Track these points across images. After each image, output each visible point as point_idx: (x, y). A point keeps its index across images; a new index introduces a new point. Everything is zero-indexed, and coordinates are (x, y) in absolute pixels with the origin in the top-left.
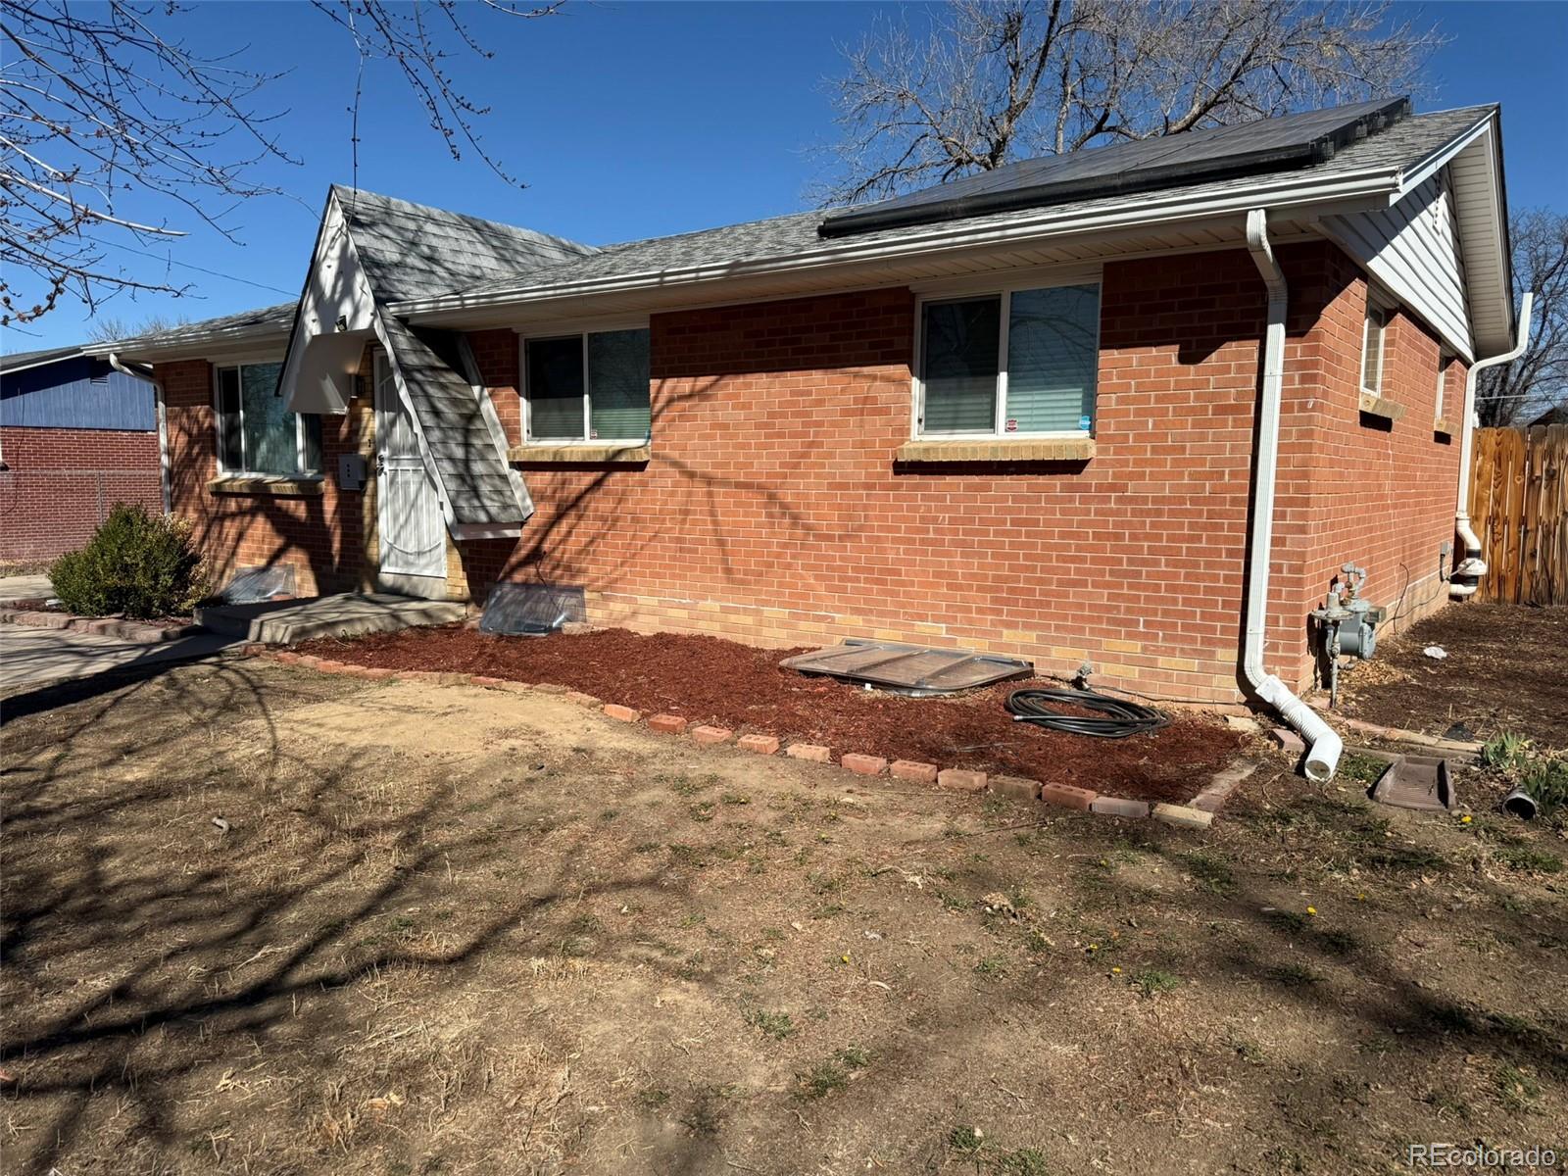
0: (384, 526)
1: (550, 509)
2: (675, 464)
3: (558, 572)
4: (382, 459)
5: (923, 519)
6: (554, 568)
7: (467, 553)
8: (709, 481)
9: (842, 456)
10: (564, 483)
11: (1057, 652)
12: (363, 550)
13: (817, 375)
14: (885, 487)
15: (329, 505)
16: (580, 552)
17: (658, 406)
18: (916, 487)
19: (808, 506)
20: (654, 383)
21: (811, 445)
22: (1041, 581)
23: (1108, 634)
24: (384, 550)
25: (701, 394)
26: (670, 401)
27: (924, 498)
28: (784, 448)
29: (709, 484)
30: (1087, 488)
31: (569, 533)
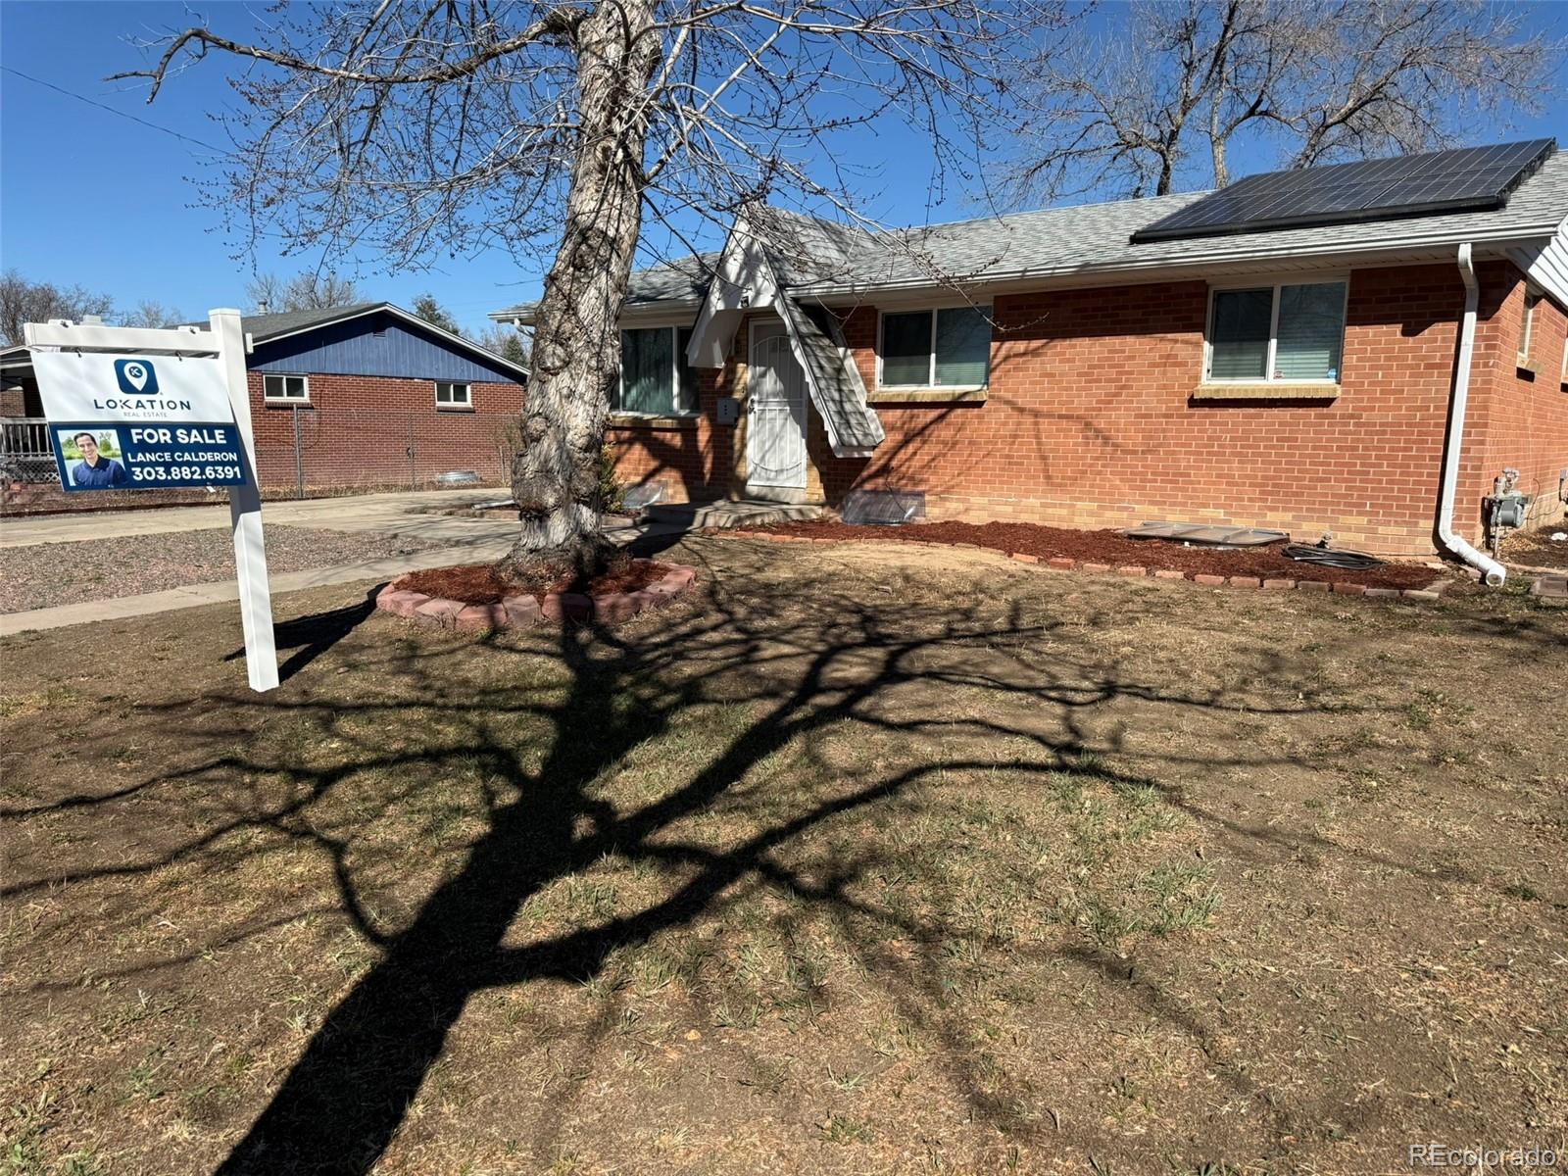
0: (752, 452)
1: (899, 437)
2: (1007, 402)
3: (904, 482)
4: (753, 401)
5: (1210, 438)
6: (900, 479)
7: (825, 469)
8: (1036, 414)
9: (1147, 395)
10: (912, 417)
11: (1306, 526)
12: (732, 469)
13: (1130, 339)
14: (1180, 416)
15: (703, 437)
16: (923, 467)
17: (996, 361)
18: (1206, 416)
19: (1118, 430)
20: (994, 345)
21: (1123, 387)
22: (1297, 479)
23: (1344, 513)
24: (750, 469)
25: (1035, 353)
26: (1007, 358)
27: (1211, 424)
28: (1100, 391)
29: (1036, 416)
30: (1334, 416)
31: (915, 454)
